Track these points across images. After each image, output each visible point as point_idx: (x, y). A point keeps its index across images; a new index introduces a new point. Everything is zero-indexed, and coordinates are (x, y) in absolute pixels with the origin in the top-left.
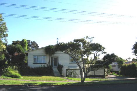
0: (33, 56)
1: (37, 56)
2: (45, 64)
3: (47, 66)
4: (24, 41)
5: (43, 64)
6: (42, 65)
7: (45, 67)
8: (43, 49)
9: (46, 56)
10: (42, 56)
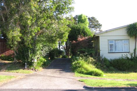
0: (108, 40)
1: (114, 41)
2: (127, 53)
3: (132, 56)
4: (82, 18)
5: (125, 54)
6: (123, 55)
7: (128, 58)
8: (126, 29)
9: (129, 40)
10: (122, 40)
